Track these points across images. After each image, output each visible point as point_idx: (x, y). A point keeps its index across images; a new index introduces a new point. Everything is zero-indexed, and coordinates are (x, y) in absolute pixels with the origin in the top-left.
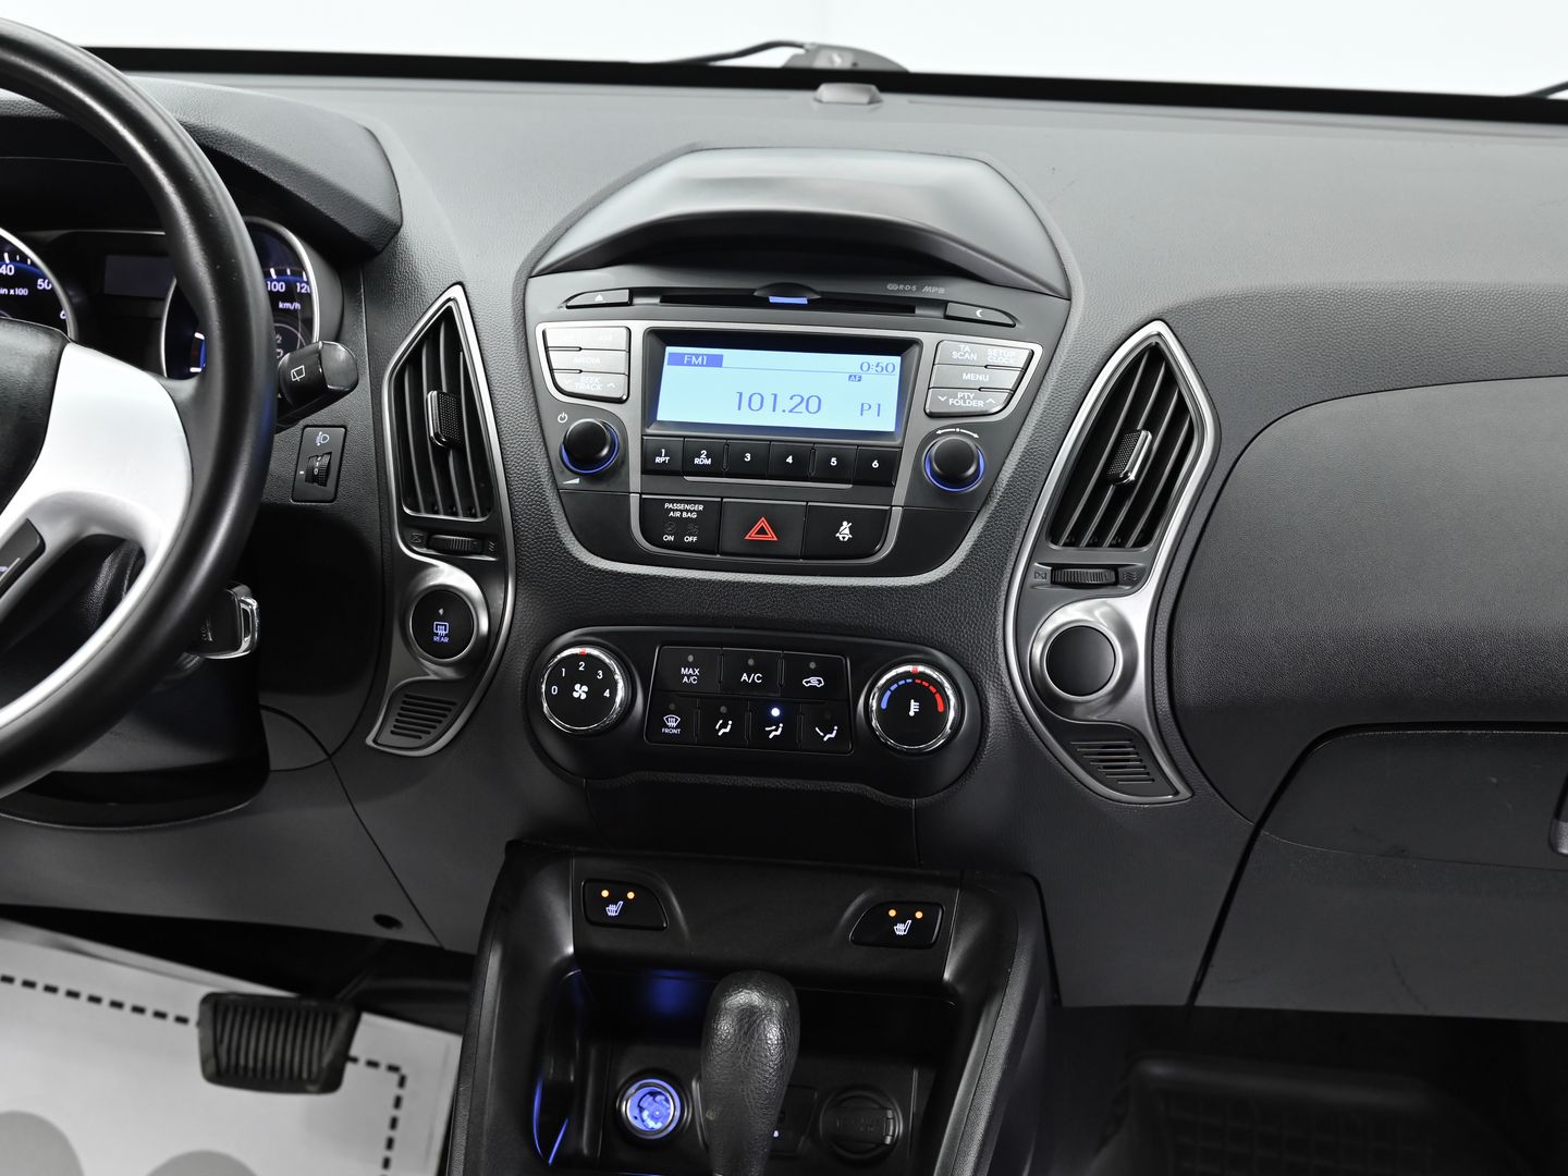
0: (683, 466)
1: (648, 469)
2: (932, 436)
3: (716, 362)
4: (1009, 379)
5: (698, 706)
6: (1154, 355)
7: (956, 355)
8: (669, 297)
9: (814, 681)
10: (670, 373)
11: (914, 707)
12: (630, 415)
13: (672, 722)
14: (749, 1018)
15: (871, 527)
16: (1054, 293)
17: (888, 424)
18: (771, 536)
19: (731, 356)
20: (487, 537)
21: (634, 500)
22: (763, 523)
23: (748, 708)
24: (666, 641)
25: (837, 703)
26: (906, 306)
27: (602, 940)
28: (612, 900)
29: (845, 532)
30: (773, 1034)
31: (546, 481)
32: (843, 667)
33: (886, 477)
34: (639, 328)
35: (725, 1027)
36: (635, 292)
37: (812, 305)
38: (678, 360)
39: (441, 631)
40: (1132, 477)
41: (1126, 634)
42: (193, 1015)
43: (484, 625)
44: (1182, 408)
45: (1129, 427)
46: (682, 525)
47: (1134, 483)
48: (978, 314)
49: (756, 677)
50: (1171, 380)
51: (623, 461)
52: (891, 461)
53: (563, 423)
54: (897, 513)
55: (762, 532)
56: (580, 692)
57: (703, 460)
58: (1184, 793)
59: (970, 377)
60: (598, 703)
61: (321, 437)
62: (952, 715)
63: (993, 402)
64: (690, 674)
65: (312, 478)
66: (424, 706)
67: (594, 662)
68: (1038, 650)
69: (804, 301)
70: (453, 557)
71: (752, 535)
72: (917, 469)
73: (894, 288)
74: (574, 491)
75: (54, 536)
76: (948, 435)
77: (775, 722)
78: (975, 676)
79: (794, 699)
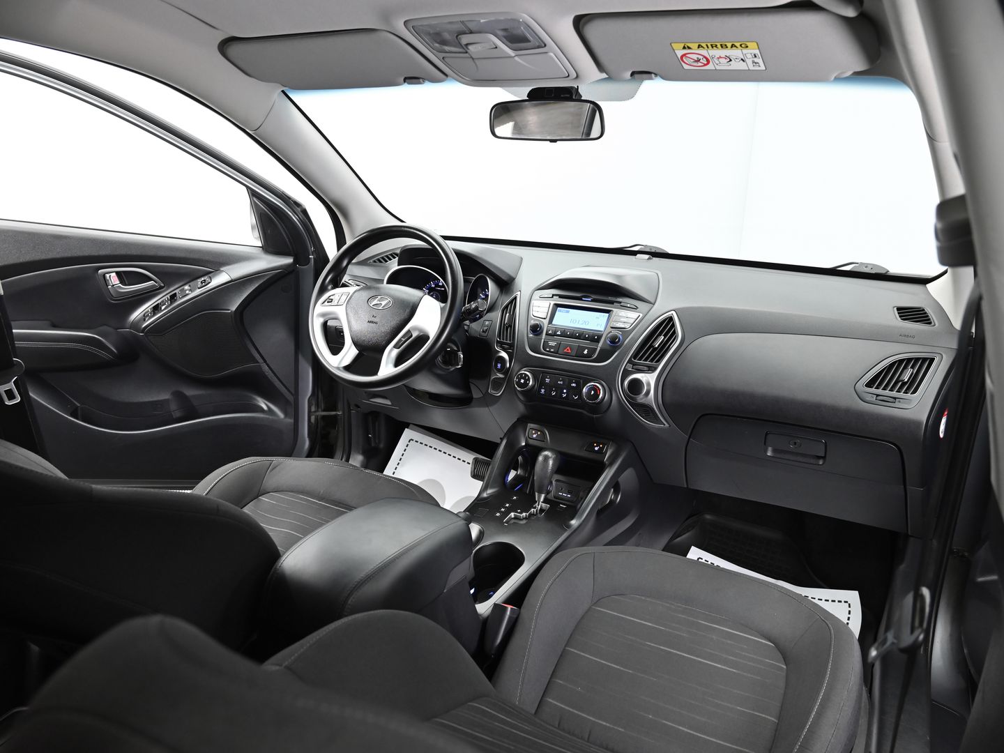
0: (554, 334)
1: (547, 334)
2: (611, 332)
3: (568, 312)
4: (632, 321)
5: (549, 388)
6: (671, 319)
7: (620, 314)
8: (561, 296)
9: (574, 385)
10: (557, 314)
11: (593, 392)
12: (546, 322)
13: (543, 391)
14: (546, 458)
15: (592, 351)
16: (650, 303)
17: (602, 329)
18: (570, 351)
19: (572, 311)
20: (511, 346)
21: (543, 340)
22: (568, 348)
23: (559, 389)
24: (543, 372)
25: (578, 390)
26: (612, 303)
27: (531, 442)
28: (535, 434)
29: (586, 352)
30: (551, 462)
31: (526, 335)
32: (580, 383)
33: (598, 341)
34: (553, 303)
35: (540, 458)
36: (553, 295)
37: (592, 301)
38: (560, 311)
39: (499, 365)
40: (657, 346)
41: (649, 384)
42: (471, 462)
43: (508, 365)
44: (674, 332)
45: (660, 335)
46: (552, 347)
47: (657, 348)
48: (629, 305)
49: (561, 382)
50: (673, 325)
51: (542, 332)
52: (600, 337)
53: (532, 322)
54: (599, 349)
55: (568, 350)
56: (522, 381)
57: (559, 333)
58: (667, 425)
59: (622, 320)
60: (526, 384)
61: (487, 323)
62: (601, 396)
63: (627, 326)
64: (548, 380)
65: (483, 331)
66: (497, 384)
67: (526, 375)
68: (626, 383)
69: (590, 300)
70: (505, 350)
71: (565, 351)
72: (605, 340)
73: (610, 298)
74: (531, 338)
75: (415, 334)
76: (615, 332)
77: (565, 393)
78: (611, 388)
79: (569, 388)
